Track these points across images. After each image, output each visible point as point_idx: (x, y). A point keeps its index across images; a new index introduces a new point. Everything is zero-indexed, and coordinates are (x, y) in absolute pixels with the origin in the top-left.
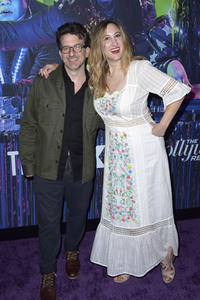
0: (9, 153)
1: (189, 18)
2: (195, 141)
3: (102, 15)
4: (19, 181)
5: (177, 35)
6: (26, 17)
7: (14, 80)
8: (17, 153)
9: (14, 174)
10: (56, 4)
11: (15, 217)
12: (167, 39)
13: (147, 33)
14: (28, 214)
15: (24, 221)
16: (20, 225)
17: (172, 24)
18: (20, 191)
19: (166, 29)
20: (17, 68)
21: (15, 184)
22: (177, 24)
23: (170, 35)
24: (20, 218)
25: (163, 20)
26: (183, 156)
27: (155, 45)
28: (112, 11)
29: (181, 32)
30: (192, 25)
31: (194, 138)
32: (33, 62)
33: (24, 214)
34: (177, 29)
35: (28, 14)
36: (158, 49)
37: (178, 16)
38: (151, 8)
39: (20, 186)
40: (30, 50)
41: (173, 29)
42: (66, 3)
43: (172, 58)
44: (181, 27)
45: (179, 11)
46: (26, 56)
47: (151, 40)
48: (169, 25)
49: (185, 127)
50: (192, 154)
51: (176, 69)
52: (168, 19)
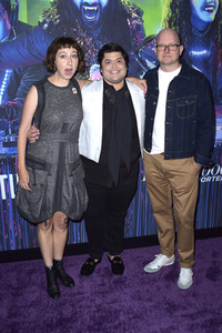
3: (89, 35)
4: (9, 205)
6: (10, 38)
8: (5, 176)
9: (4, 197)
10: (41, 24)
11: (8, 240)
13: (137, 53)
14: (20, 237)
15: (17, 244)
16: (13, 248)
18: (11, 217)
21: (5, 207)
24: (13, 242)
25: (153, 40)
28: (99, 30)
32: (18, 84)
33: (17, 238)
35: (12, 35)
38: (140, 28)
39: (11, 210)
40: (15, 72)
42: (51, 23)
46: (11, 78)
47: (141, 60)
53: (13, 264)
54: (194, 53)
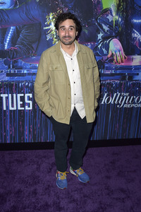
0: (2, 95)
1: (125, 10)
2: (127, 94)
3: (66, 6)
4: (8, 113)
5: (117, 21)
6: (15, 6)
7: (6, 48)
8: (7, 95)
9: (5, 109)
11: (5, 136)
12: (110, 24)
13: (96, 19)
14: (13, 135)
15: (11, 140)
16: (8, 142)
17: (114, 14)
18: (9, 120)
19: (109, 17)
20: (8, 39)
21: (5, 115)
22: (117, 14)
23: (112, 21)
24: (8, 137)
25: (108, 11)
26: (118, 104)
27: (102, 28)
28: (73, 4)
29: (120, 19)
30: (127, 16)
31: (126, 92)
32: (19, 36)
33: (11, 135)
34: (117, 17)
35: (16, 4)
36: (104, 30)
37: (118, 9)
39: (8, 117)
40: (17, 28)
41: (114, 17)
43: (113, 37)
44: (120, 17)
45: (119, 6)
46: (14, 32)
47: (99, 24)
48: (112, 15)
49: (121, 84)
50: (125, 103)
51: (115, 44)
52: (111, 11)
53: (8, 152)
54: (135, 21)
